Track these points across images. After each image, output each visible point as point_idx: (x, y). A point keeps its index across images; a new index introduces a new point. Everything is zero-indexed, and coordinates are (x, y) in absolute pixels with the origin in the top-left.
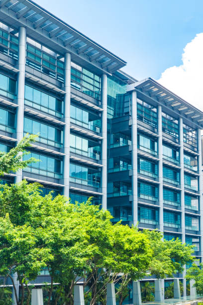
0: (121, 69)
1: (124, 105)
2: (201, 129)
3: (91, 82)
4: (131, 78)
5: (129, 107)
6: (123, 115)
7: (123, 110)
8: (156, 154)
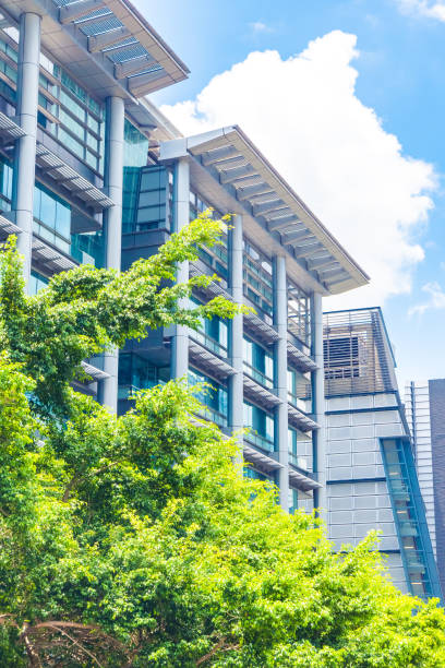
0: (148, 96)
1: (137, 201)
2: (323, 294)
3: (79, 131)
4: (167, 122)
5: (164, 205)
6: (134, 228)
7: (135, 216)
8: (224, 354)
